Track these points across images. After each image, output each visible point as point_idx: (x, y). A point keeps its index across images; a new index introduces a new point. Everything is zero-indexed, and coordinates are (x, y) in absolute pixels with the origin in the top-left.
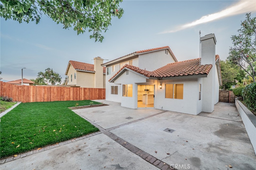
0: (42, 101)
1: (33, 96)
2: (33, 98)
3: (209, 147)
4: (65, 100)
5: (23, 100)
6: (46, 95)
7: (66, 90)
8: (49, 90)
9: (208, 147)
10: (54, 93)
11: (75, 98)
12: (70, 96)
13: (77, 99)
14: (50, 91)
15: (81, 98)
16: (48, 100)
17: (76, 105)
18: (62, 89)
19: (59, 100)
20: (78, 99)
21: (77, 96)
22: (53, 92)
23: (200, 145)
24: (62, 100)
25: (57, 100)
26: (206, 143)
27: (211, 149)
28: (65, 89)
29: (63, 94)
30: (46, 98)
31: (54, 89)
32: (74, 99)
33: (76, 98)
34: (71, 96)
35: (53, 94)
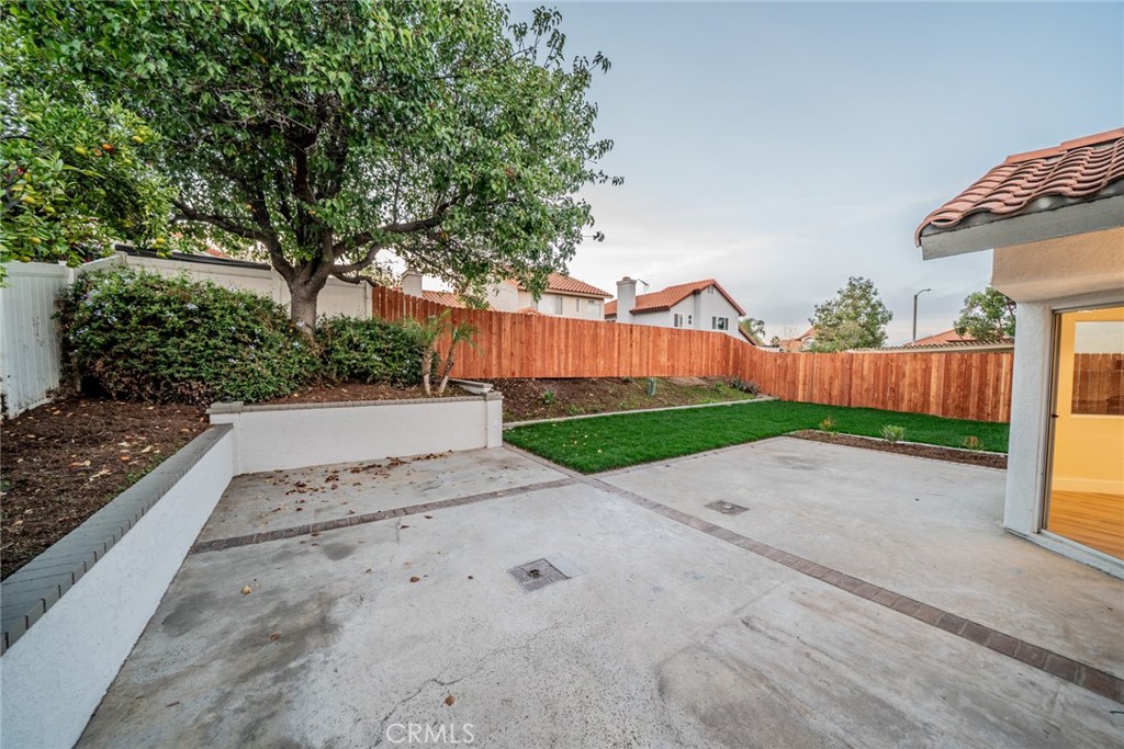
0: (826, 403)
1: (804, 384)
2: (804, 390)
3: (328, 615)
4: (904, 408)
5: (782, 393)
6: (837, 384)
7: (907, 369)
8: (848, 366)
9: (328, 611)
10: (862, 378)
11: (952, 407)
12: (926, 394)
13: (964, 410)
14: (851, 369)
15: (989, 409)
16: (841, 403)
17: (821, 425)
18: (892, 361)
19: (880, 407)
20: (973, 409)
21: (966, 397)
22: (859, 375)
23: (362, 599)
24: (890, 407)
25: (871, 405)
26: (347, 625)
27: (318, 611)
28: (905, 362)
29: (897, 384)
30: (835, 393)
31: (863, 361)
32: (945, 411)
33: (957, 407)
34: (932, 393)
35: (859, 382)
